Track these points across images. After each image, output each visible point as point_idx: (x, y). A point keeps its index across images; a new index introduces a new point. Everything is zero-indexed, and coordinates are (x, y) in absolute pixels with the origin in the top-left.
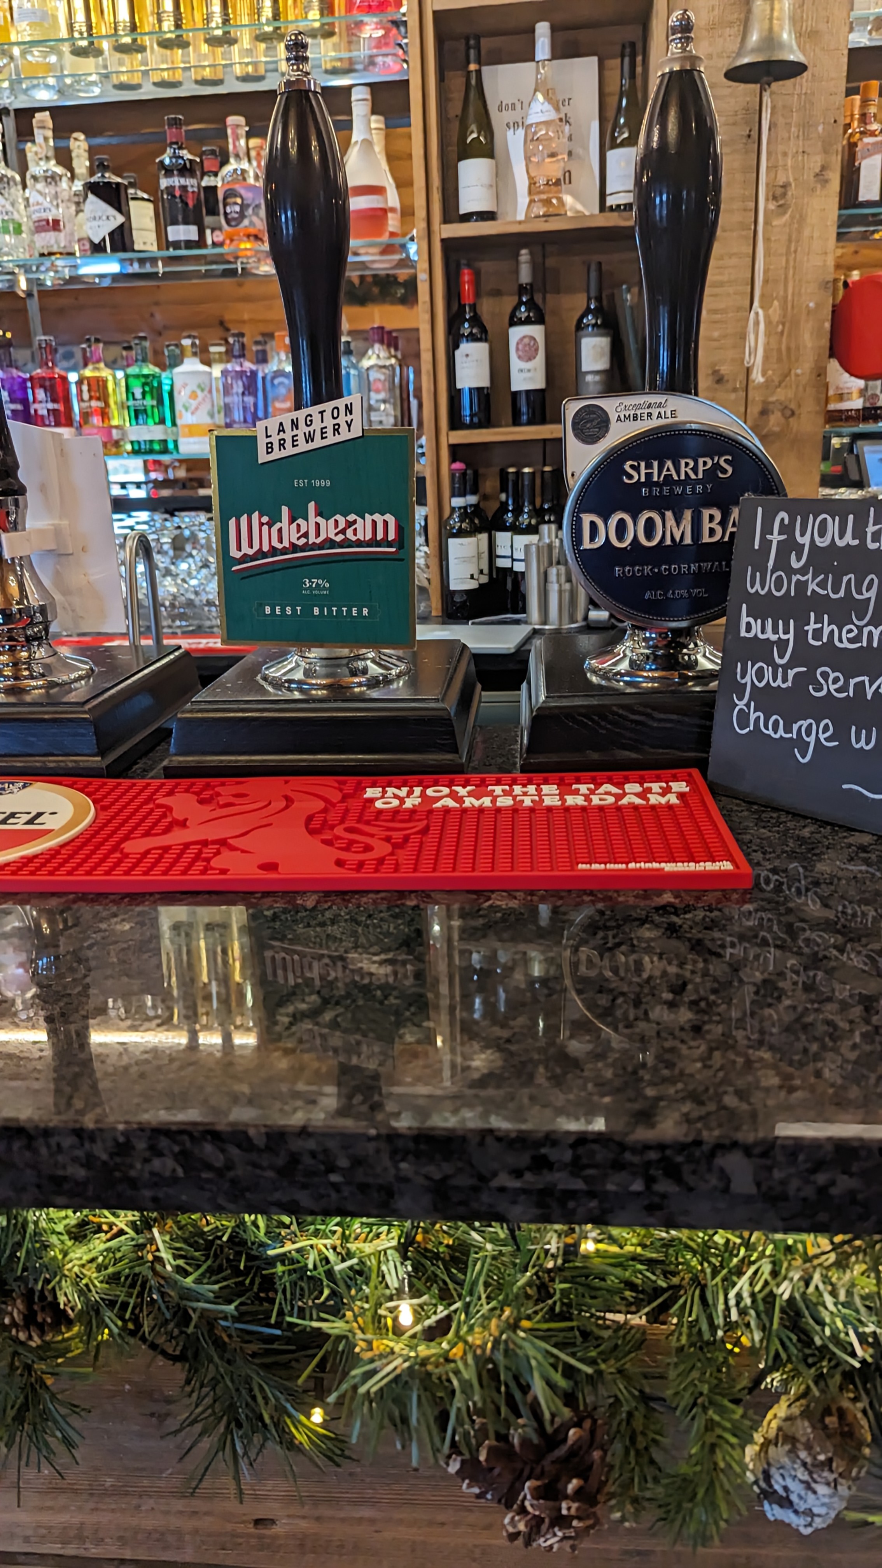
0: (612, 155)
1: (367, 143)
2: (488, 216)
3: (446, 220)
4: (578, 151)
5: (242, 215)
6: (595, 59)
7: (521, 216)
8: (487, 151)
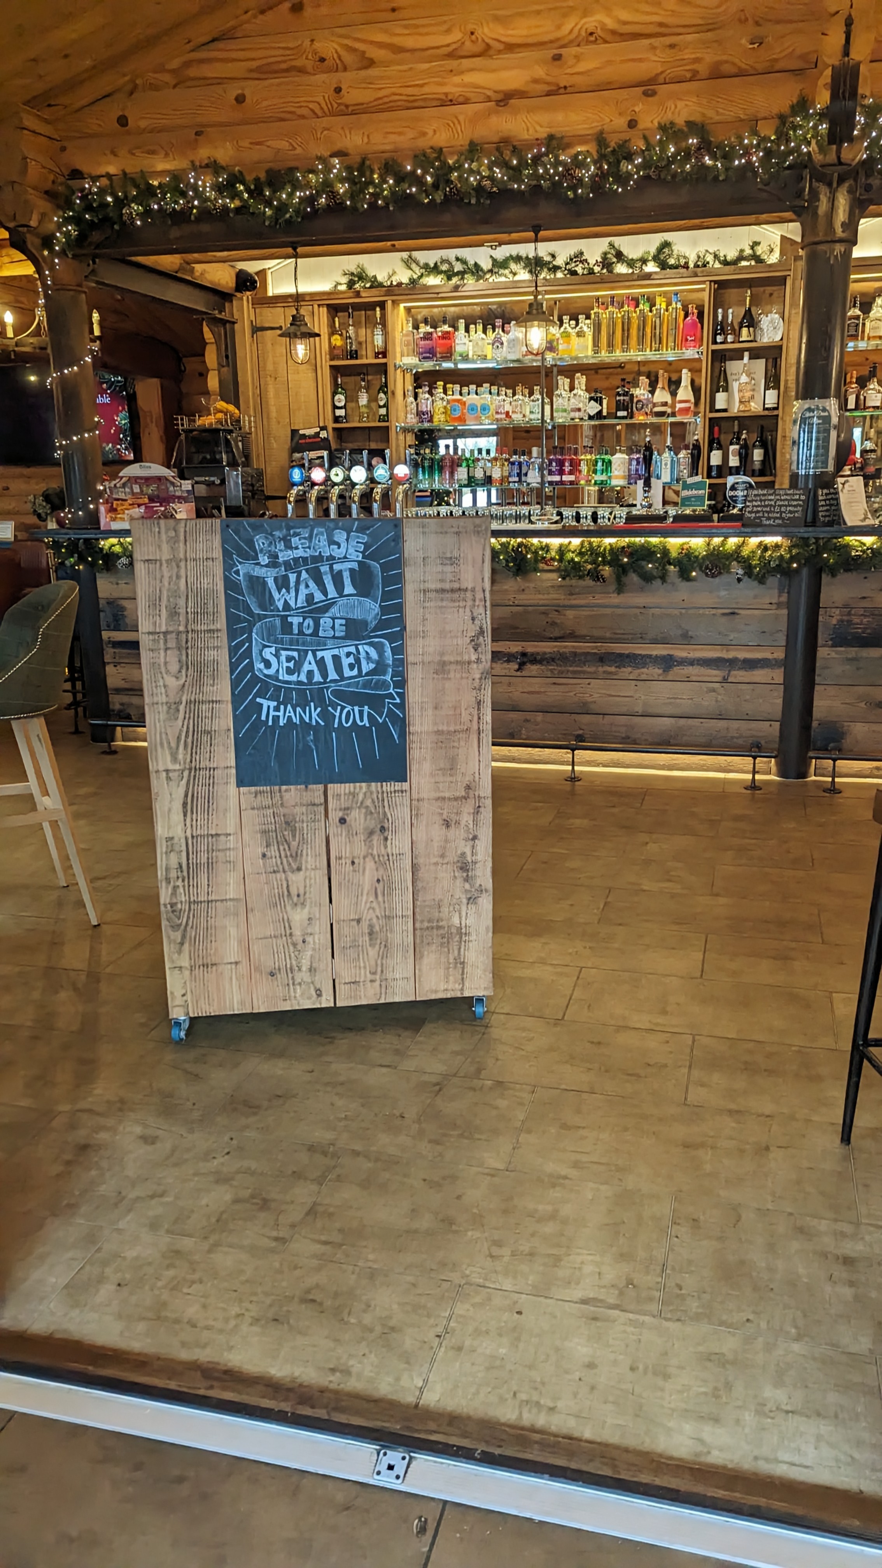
0: (767, 392)
1: (686, 386)
2: (725, 410)
3: (711, 412)
4: (757, 389)
5: (642, 408)
6: (764, 360)
7: (736, 411)
8: (726, 389)
